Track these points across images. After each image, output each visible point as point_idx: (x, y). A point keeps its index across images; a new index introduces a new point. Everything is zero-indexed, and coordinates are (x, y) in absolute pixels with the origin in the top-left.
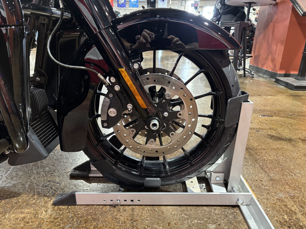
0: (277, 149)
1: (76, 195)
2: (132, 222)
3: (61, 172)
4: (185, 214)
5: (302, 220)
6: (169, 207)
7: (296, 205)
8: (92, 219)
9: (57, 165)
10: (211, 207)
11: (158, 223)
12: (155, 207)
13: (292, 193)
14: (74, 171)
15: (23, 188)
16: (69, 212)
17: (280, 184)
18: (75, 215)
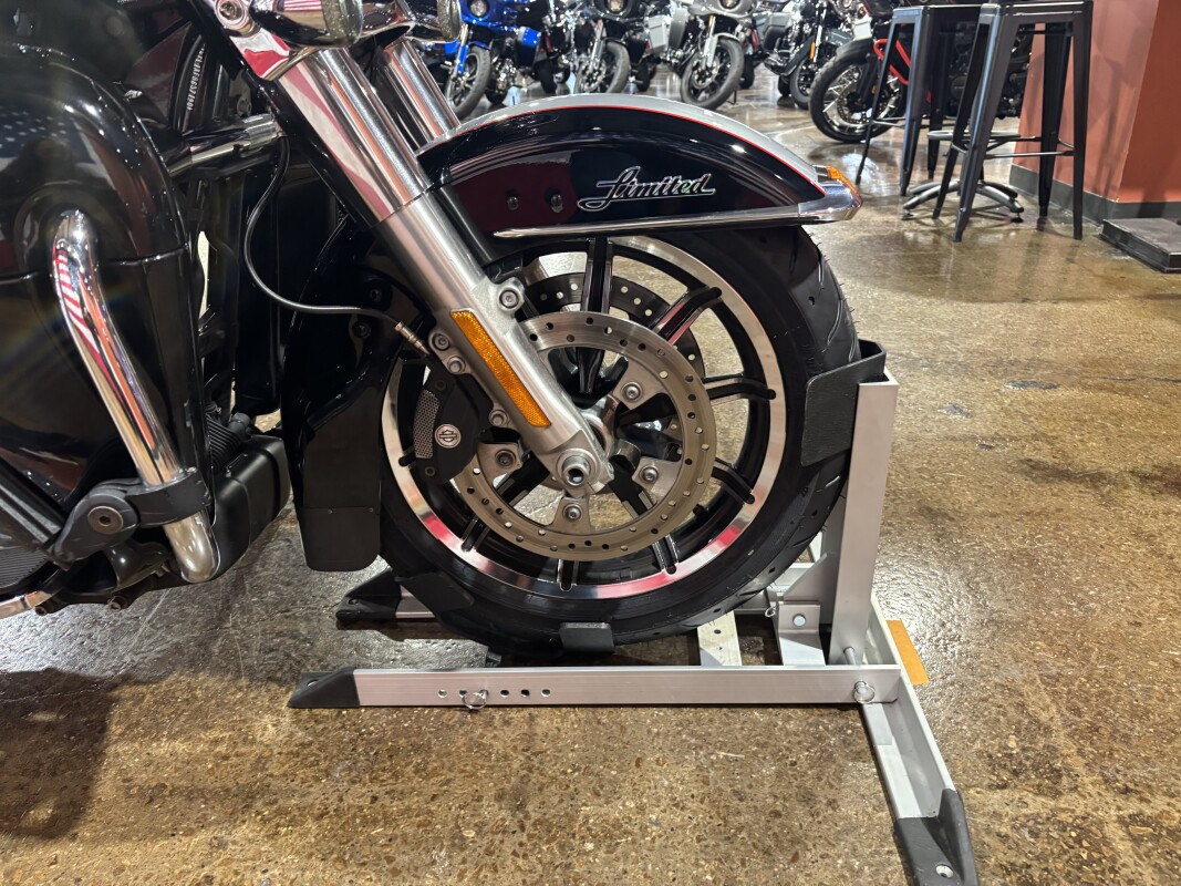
1: (356, 679)
2: (529, 758)
3: (312, 606)
4: (692, 734)
5: (1065, 751)
6: (642, 712)
7: (1057, 703)
8: (410, 748)
9: (299, 581)
10: (774, 710)
11: (606, 760)
12: (600, 710)
13: (1054, 665)
14: (350, 602)
15: (203, 655)
16: (343, 726)
17: (1017, 636)
18: (362, 734)
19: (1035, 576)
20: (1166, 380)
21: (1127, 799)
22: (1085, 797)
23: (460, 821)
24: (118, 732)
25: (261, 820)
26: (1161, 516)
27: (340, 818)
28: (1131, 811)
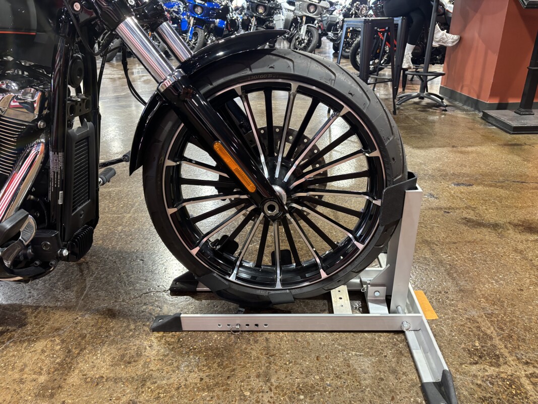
0: (473, 242)
2: (268, 358)
4: (339, 344)
5: (499, 347)
6: (316, 335)
7: (493, 326)
8: (214, 355)
9: (150, 279)
10: (374, 333)
11: (303, 357)
12: (297, 335)
13: (489, 309)
16: (182, 346)
17: (472, 297)
18: (190, 350)
19: (476, 270)
20: (518, 182)
21: (528, 367)
22: (510, 366)
23: (242, 388)
24: (76, 352)
25: (151, 391)
26: (524, 242)
27: (187, 388)
28: (530, 372)
